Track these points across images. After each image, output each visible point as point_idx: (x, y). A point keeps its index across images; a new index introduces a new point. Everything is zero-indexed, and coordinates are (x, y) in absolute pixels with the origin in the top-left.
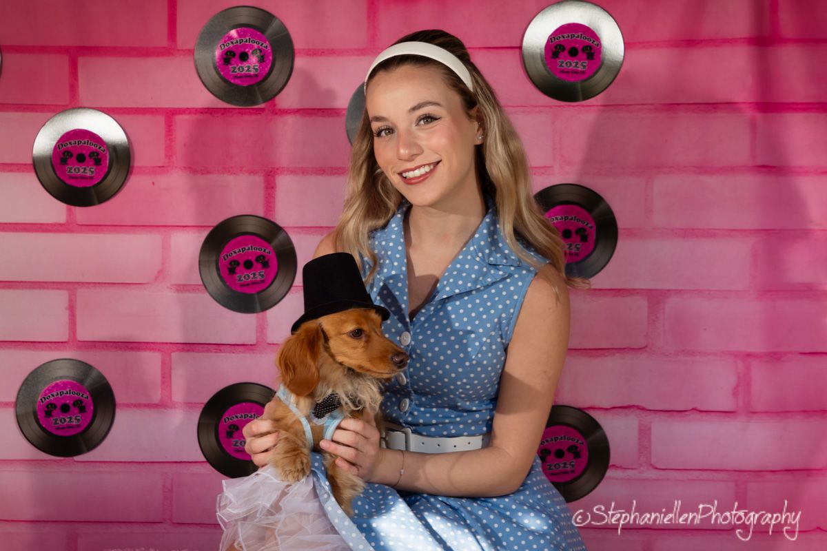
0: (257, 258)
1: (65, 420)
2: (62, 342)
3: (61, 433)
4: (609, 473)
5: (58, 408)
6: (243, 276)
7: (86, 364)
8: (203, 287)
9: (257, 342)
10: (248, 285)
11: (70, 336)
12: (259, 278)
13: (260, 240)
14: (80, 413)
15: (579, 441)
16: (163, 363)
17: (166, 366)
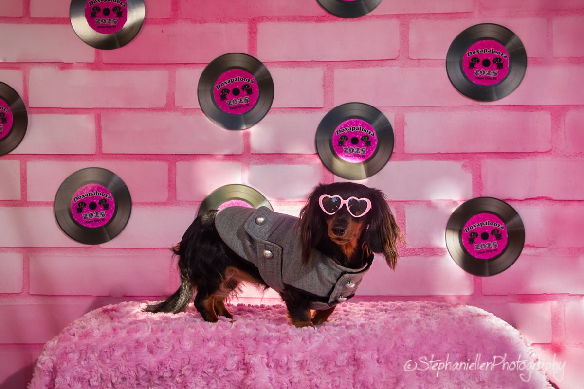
0: (243, 87)
1: (93, 215)
2: (91, 155)
3: (89, 225)
4: (525, 251)
5: (88, 204)
6: (232, 101)
7: (109, 171)
8: (201, 111)
9: (243, 153)
10: (236, 108)
11: (97, 150)
12: (244, 102)
13: (245, 72)
14: (104, 209)
15: (501, 226)
16: (170, 170)
17: (172, 173)
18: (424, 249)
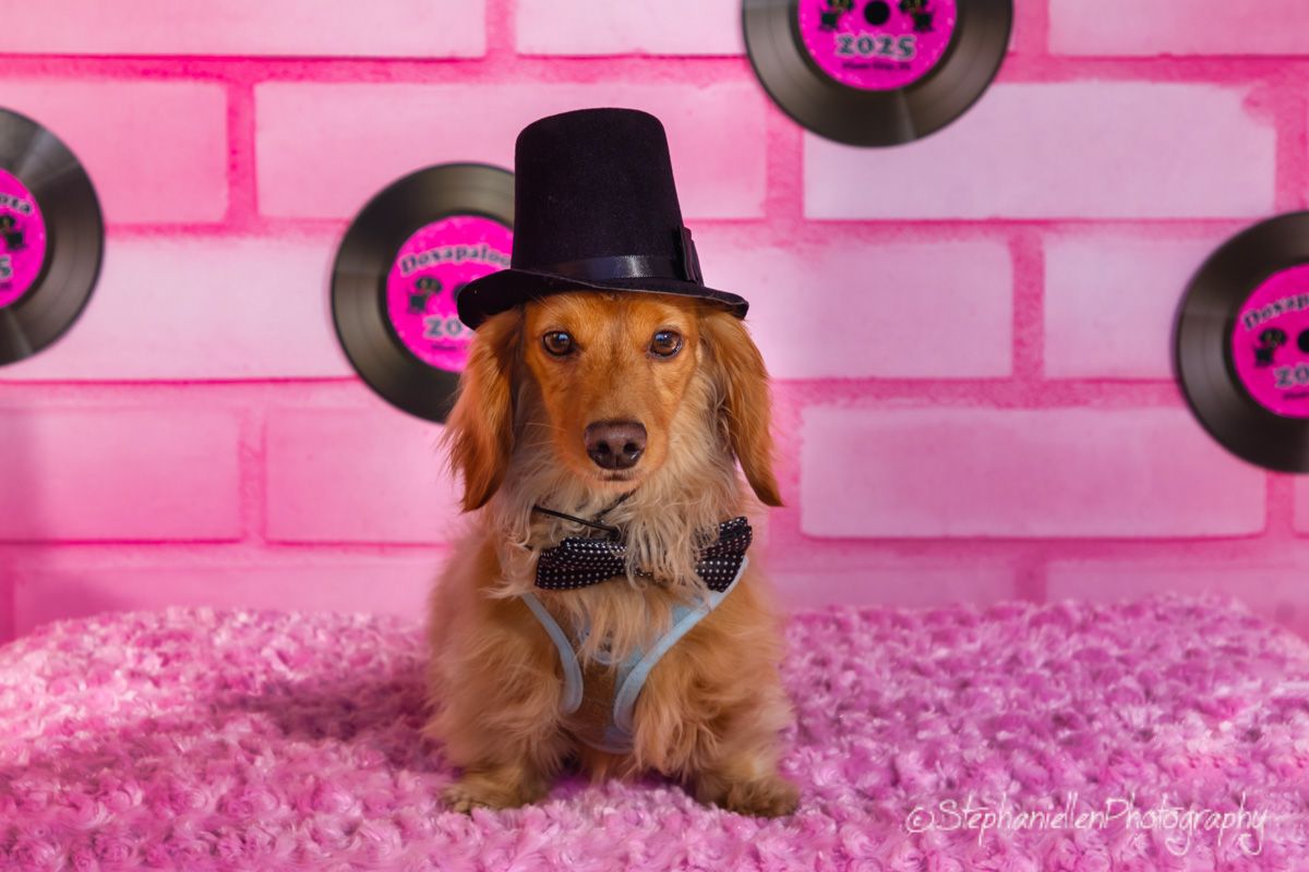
7: (20, 116)
9: (489, 52)
14: (8, 250)
16: (233, 113)
17: (239, 122)
18: (1105, 386)
